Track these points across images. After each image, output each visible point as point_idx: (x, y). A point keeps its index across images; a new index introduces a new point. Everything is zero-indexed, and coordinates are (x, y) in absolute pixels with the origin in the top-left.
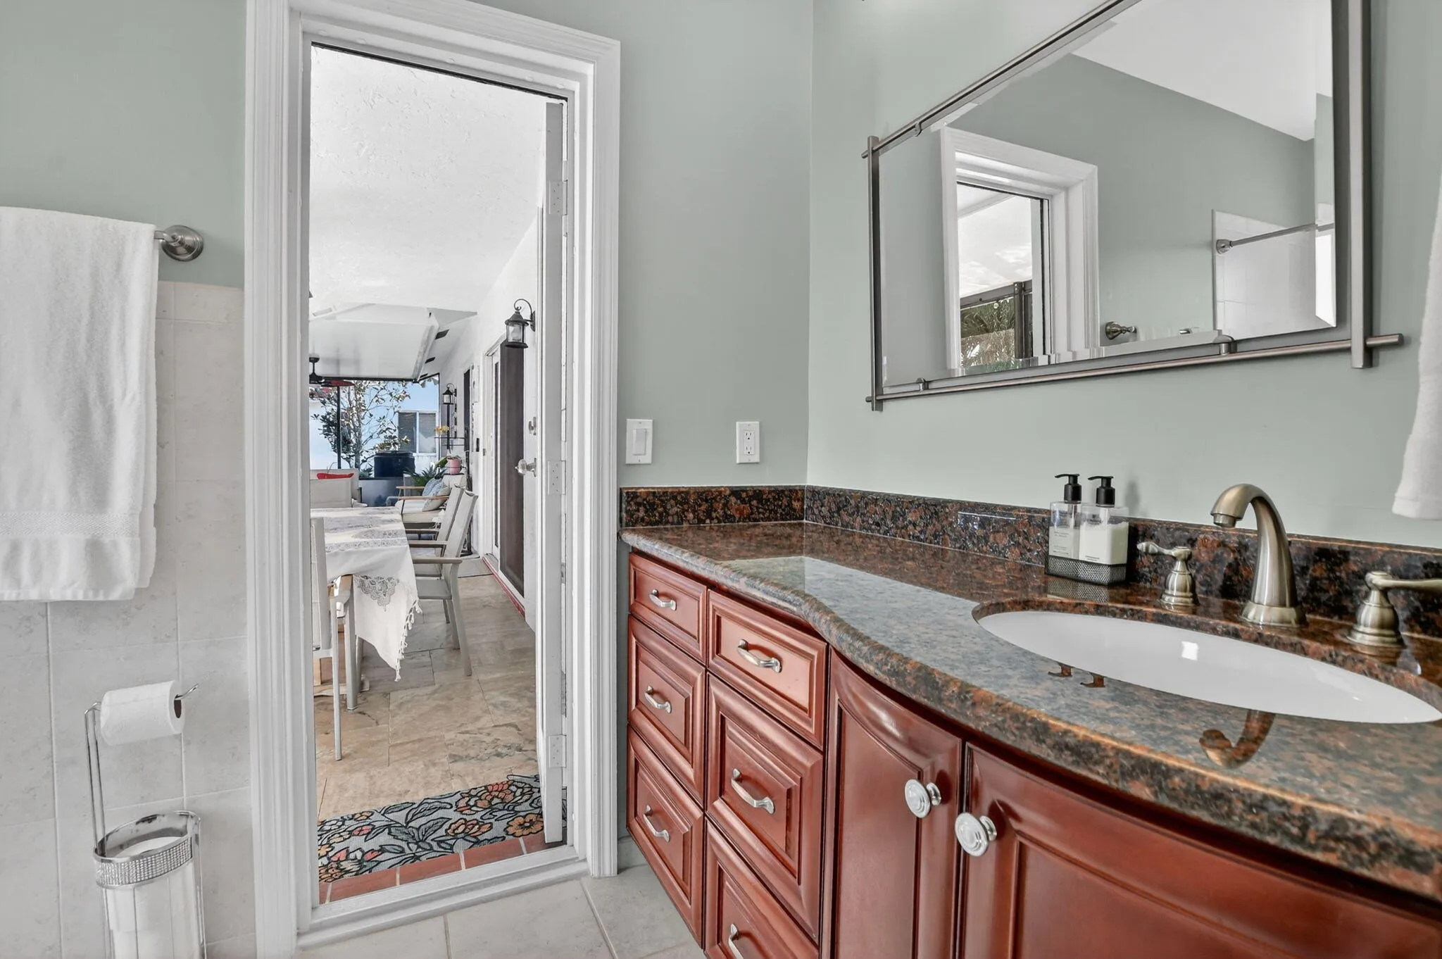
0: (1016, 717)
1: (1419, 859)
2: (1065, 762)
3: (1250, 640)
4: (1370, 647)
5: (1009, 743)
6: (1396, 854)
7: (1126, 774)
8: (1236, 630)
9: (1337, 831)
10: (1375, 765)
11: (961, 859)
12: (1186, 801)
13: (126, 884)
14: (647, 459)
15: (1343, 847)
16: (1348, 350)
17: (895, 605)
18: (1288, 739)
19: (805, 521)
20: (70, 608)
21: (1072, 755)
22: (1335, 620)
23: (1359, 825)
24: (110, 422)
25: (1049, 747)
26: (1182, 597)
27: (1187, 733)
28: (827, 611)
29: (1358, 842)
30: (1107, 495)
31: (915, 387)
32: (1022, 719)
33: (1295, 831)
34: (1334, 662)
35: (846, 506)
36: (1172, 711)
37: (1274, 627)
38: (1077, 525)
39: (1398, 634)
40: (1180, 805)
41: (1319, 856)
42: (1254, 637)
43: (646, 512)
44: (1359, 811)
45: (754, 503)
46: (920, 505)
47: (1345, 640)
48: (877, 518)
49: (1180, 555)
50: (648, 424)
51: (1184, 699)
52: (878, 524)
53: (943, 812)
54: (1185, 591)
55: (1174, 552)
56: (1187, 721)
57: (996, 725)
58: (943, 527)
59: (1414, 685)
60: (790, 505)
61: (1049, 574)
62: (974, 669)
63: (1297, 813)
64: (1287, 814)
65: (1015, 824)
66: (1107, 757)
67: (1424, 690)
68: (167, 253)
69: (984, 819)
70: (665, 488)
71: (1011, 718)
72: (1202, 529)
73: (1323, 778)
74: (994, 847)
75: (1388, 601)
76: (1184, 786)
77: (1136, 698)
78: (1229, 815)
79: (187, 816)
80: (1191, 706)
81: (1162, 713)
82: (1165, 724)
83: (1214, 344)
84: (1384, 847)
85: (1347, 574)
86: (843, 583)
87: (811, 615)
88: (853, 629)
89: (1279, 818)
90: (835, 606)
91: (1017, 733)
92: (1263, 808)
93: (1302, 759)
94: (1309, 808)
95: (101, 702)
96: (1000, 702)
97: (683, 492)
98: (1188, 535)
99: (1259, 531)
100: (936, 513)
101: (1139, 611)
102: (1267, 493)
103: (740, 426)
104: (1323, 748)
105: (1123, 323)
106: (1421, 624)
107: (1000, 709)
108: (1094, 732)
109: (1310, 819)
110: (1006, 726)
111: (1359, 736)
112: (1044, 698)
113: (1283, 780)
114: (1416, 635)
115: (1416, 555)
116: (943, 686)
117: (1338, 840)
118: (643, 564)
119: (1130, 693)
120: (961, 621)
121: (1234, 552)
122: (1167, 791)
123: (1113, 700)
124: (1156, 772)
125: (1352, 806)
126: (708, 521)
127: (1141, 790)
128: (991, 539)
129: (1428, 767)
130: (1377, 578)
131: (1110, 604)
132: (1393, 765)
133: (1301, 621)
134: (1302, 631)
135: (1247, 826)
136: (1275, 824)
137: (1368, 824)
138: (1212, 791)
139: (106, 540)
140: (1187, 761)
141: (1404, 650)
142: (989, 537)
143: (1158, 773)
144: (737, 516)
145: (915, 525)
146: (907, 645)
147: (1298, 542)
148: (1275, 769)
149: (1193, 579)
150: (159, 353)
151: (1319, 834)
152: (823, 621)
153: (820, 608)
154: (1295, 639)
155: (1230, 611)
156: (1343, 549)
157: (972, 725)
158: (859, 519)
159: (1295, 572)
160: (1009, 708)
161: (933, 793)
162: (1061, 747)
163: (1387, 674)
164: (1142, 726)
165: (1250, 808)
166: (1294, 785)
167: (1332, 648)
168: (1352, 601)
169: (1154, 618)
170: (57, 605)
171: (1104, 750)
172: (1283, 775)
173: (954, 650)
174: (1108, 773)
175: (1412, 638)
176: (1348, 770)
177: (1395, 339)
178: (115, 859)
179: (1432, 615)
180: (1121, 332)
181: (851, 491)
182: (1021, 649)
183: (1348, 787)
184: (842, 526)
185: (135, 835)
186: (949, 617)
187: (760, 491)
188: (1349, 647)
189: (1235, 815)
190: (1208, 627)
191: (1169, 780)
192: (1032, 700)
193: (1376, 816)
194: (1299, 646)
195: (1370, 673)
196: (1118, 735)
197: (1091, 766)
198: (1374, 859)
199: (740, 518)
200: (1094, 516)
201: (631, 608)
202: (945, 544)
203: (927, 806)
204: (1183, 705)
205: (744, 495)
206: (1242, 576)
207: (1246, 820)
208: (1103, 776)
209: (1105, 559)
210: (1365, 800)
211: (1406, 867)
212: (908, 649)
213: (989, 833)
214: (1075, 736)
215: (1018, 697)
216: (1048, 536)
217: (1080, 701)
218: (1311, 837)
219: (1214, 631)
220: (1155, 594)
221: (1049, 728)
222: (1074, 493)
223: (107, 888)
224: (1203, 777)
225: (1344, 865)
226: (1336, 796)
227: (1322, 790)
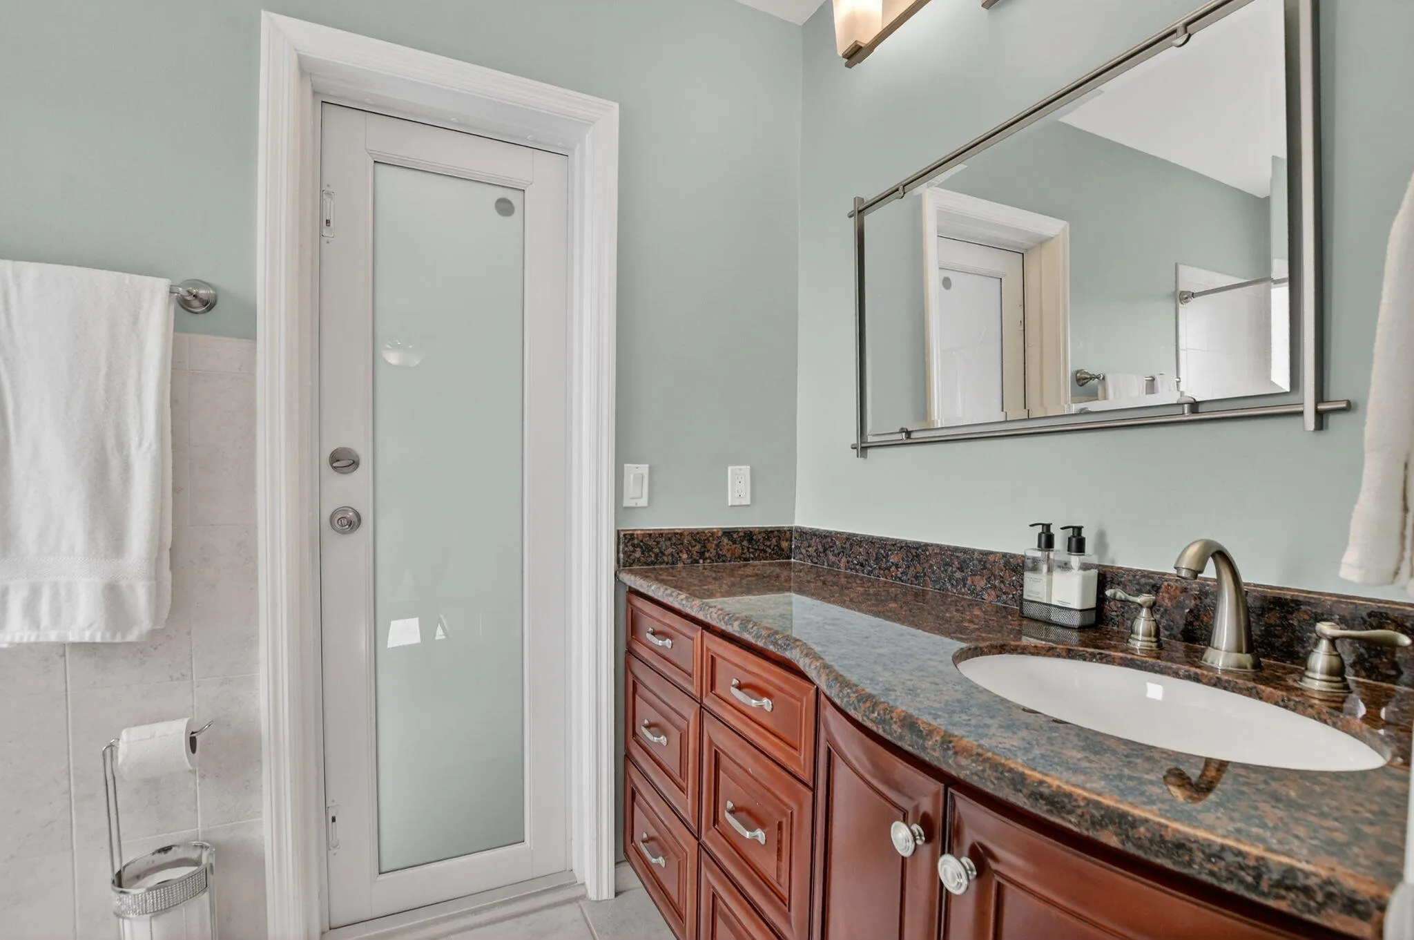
0: (996, 766)
1: (1361, 908)
2: (1040, 810)
3: (1209, 683)
4: (1320, 692)
5: (988, 790)
6: (1340, 902)
7: (1095, 824)
8: (1196, 674)
9: (1288, 882)
10: (1323, 815)
11: (942, 897)
12: (1150, 849)
13: (143, 914)
14: (643, 502)
15: (1292, 895)
16: (1301, 413)
17: (881, 651)
18: (1245, 789)
19: (792, 560)
20: (88, 649)
21: (1046, 805)
22: (1288, 665)
23: (1307, 875)
24: (126, 467)
25: (1025, 796)
26: (1148, 641)
27: (1152, 783)
28: (817, 657)
29: (1307, 891)
30: (1077, 544)
31: (898, 437)
32: (1000, 769)
33: (1250, 879)
34: (1286, 707)
35: (832, 547)
36: (1139, 761)
37: (1232, 672)
38: (1050, 570)
39: (1344, 680)
40: (1146, 853)
41: (1271, 903)
42: (1213, 681)
43: (643, 553)
44: (1308, 862)
45: (745, 543)
46: (902, 547)
47: (1296, 685)
48: (861, 558)
49: (1145, 602)
50: (644, 469)
51: (1150, 748)
52: (862, 565)
53: (926, 850)
54: (1150, 636)
55: (1140, 600)
56: (1152, 770)
57: (976, 774)
58: (924, 569)
59: (1358, 730)
60: (779, 546)
61: (1023, 616)
62: (956, 718)
63: (1252, 863)
64: (1243, 865)
65: (994, 865)
66: (1079, 807)
67: (1368, 735)
68: (183, 308)
69: (966, 860)
70: (661, 530)
71: (990, 768)
72: (1166, 577)
73: (1275, 828)
74: (973, 886)
75: (1335, 649)
76: (1149, 835)
77: (1105, 747)
78: (1189, 864)
79: (202, 847)
80: (1156, 756)
81: (1129, 763)
82: (1131, 774)
83: (1178, 404)
84: (1330, 896)
85: (1299, 621)
86: (831, 627)
87: (802, 660)
88: (841, 676)
89: (1236, 868)
90: (825, 652)
91: (996, 782)
92: (1221, 858)
93: (1256, 808)
94: (1262, 858)
95: (119, 740)
96: (980, 751)
97: (677, 533)
98: (1152, 583)
99: (1219, 580)
100: (918, 556)
101: (1107, 656)
102: (1228, 549)
103: (732, 470)
104: (1276, 798)
105: (1092, 370)
106: (1365, 669)
107: (981, 759)
108: (1067, 782)
109: (1264, 869)
110: (986, 775)
111: (1308, 784)
112: (1020, 748)
113: (1239, 831)
114: (1361, 680)
115: (1361, 605)
116: (927, 735)
117: (1288, 888)
118: (640, 603)
119: (1100, 742)
120: (941, 667)
121: (1195, 599)
122: (1133, 840)
123: (1084, 749)
124: (1123, 822)
125: (1301, 857)
126: (701, 561)
127: (1111, 839)
128: (969, 582)
129: (1369, 815)
130: (1326, 628)
131: (1081, 649)
132: (1337, 814)
133: (1257, 666)
134: (1257, 676)
135: (1206, 874)
136: (1231, 872)
137: (1315, 875)
138: (1174, 840)
139: (123, 583)
140: (1151, 811)
141: (1350, 695)
142: (967, 580)
143: (1126, 824)
144: (729, 555)
145: (897, 567)
146: (891, 693)
147: (1254, 591)
148: (1232, 819)
149: (1157, 624)
150: (174, 402)
151: (1271, 883)
152: (813, 667)
153: (810, 653)
154: (1251, 684)
155: (1192, 655)
156: (1295, 598)
157: (954, 773)
158: (844, 560)
159: (1252, 619)
160: (989, 759)
161: (917, 834)
162: (1037, 796)
163: (1334, 719)
164: (1111, 777)
165: (1209, 857)
166: (1249, 836)
167: (1284, 693)
168: (1303, 647)
169: (1121, 662)
170: (74, 645)
171: (1076, 800)
172: (1239, 825)
173: (937, 698)
174: (1079, 822)
175: (1357, 682)
176: (1297, 820)
177: (1344, 405)
178: (133, 891)
179: (1376, 661)
180: (1091, 379)
181: (837, 533)
182: (997, 696)
183: (1297, 837)
184: (828, 565)
185: (151, 865)
186: (931, 663)
187: (751, 532)
188: (1301, 692)
189: (1195, 863)
190: (1171, 672)
191: (1135, 831)
192: (1010, 750)
193: (1323, 867)
194: (1254, 690)
195: (1319, 717)
196: (1088, 785)
197: (1065, 816)
198: (1321, 906)
199: (731, 558)
200: (1066, 564)
201: (629, 645)
202: (925, 584)
203: (911, 846)
204: (1148, 754)
205: (735, 536)
206: (1202, 621)
207: (1205, 868)
208: (1075, 825)
209: (1076, 604)
210: (1313, 851)
211: (1349, 914)
212: (893, 697)
213: (969, 872)
214: (1050, 786)
215: (997, 747)
216: (1022, 580)
217: (1052, 751)
218: (1264, 886)
219: (1176, 674)
220: (1123, 638)
221: (1025, 779)
222: (1047, 541)
223: (124, 918)
224: (1167, 827)
225: (1294, 911)
226: (1287, 847)
227: (1275, 841)
